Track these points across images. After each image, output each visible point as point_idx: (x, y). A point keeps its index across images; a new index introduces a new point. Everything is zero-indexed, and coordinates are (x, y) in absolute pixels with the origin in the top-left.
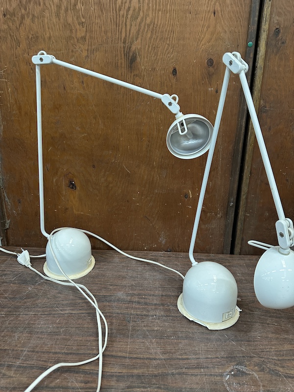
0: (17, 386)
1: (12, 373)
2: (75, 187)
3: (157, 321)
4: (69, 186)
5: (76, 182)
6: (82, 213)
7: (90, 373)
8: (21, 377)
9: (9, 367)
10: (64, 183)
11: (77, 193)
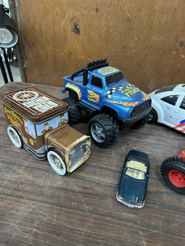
0: (24, 182)
1: (21, 171)
2: (79, 32)
3: (148, 147)
4: (74, 31)
5: (81, 26)
6: (83, 57)
7: (88, 181)
8: (27, 175)
9: (20, 165)
10: (70, 27)
11: (80, 37)
